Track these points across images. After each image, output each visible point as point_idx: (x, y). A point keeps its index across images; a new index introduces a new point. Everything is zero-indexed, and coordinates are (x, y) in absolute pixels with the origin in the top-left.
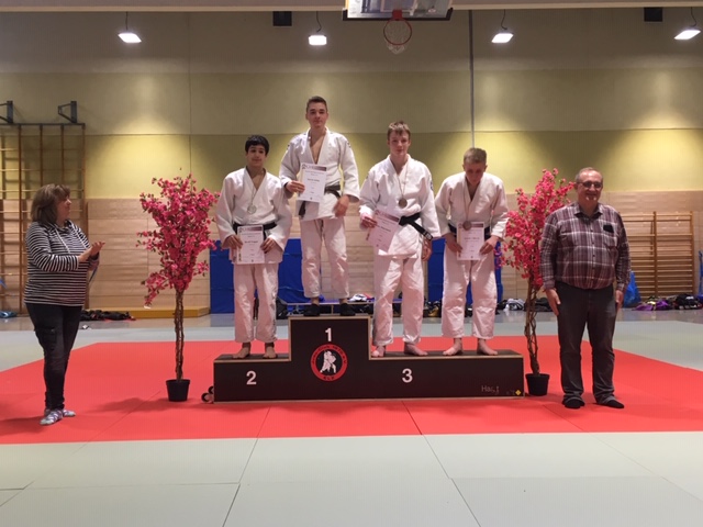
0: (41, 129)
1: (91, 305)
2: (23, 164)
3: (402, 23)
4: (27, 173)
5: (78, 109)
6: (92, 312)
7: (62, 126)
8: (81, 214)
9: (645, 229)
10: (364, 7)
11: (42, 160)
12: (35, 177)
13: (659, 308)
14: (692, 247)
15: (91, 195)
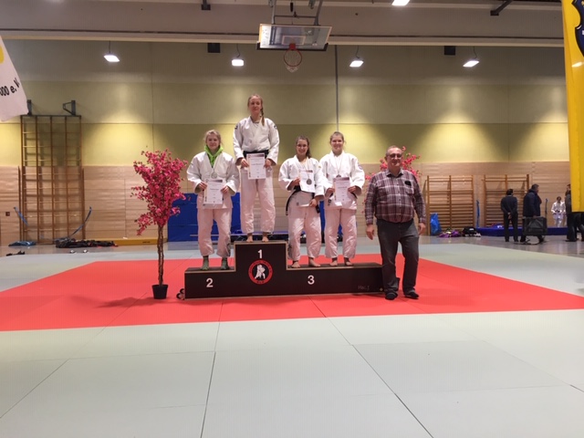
0: (51, 119)
1: (87, 236)
2: (39, 143)
3: (296, 52)
4: (42, 149)
5: (77, 106)
6: (88, 241)
7: (66, 117)
8: (80, 176)
9: (444, 187)
10: (271, 41)
11: (52, 139)
12: (47, 151)
13: (453, 236)
14: (473, 197)
15: (86, 163)
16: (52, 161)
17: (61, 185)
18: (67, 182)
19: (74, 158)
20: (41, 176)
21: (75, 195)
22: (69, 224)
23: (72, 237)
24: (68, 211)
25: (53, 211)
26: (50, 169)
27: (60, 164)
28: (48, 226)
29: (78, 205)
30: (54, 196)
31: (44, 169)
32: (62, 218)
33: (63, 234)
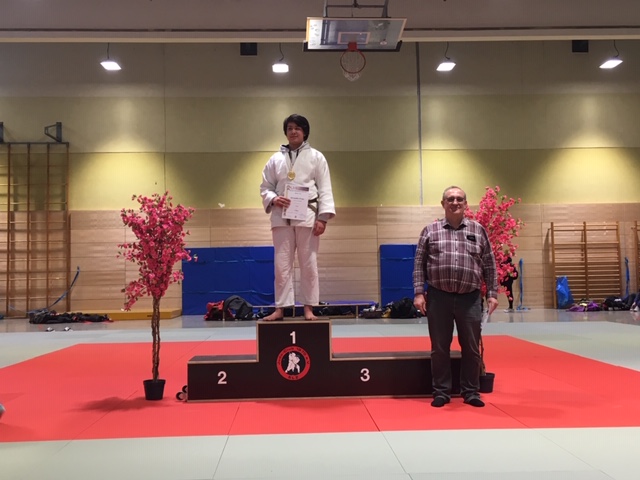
0: (29, 147)
1: (72, 308)
2: (12, 179)
3: (356, 54)
4: (16, 188)
5: (63, 130)
6: (73, 315)
7: (48, 144)
8: (65, 224)
9: (576, 238)
11: (29, 175)
12: (23, 190)
13: (590, 309)
14: (619, 254)
15: (75, 206)
16: (29, 204)
17: (39, 237)
18: (48, 232)
19: (59, 201)
20: (13, 225)
21: (59, 250)
22: (48, 291)
23: (52, 308)
24: (48, 272)
25: (28, 273)
26: (25, 215)
27: (40, 207)
28: (20, 293)
29: (61, 264)
30: (30, 252)
31: (17, 215)
32: (40, 282)
33: (40, 304)
